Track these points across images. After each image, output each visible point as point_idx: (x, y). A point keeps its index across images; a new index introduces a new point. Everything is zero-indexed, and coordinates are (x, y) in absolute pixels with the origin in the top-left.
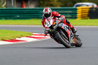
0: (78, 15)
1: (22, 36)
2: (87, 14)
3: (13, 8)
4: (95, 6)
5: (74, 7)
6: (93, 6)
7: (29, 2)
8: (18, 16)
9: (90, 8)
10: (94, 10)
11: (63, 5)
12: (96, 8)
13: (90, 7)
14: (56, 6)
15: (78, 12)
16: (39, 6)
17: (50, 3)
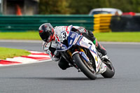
0: (95, 26)
1: (15, 56)
2: (108, 24)
3: (3, 15)
4: (120, 13)
5: (90, 15)
6: (117, 13)
7: (25, 7)
8: (9, 27)
9: (113, 17)
10: (119, 19)
11: (74, 11)
12: (120, 17)
13: (113, 14)
14: (65, 13)
15: (95, 22)
16: (39, 13)
17: (56, 9)
